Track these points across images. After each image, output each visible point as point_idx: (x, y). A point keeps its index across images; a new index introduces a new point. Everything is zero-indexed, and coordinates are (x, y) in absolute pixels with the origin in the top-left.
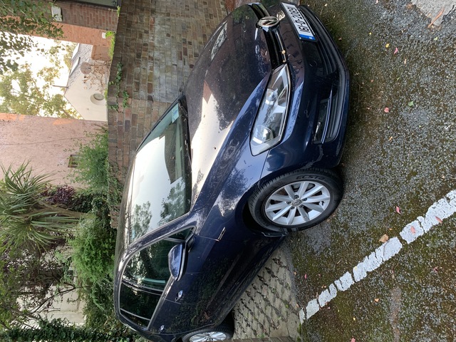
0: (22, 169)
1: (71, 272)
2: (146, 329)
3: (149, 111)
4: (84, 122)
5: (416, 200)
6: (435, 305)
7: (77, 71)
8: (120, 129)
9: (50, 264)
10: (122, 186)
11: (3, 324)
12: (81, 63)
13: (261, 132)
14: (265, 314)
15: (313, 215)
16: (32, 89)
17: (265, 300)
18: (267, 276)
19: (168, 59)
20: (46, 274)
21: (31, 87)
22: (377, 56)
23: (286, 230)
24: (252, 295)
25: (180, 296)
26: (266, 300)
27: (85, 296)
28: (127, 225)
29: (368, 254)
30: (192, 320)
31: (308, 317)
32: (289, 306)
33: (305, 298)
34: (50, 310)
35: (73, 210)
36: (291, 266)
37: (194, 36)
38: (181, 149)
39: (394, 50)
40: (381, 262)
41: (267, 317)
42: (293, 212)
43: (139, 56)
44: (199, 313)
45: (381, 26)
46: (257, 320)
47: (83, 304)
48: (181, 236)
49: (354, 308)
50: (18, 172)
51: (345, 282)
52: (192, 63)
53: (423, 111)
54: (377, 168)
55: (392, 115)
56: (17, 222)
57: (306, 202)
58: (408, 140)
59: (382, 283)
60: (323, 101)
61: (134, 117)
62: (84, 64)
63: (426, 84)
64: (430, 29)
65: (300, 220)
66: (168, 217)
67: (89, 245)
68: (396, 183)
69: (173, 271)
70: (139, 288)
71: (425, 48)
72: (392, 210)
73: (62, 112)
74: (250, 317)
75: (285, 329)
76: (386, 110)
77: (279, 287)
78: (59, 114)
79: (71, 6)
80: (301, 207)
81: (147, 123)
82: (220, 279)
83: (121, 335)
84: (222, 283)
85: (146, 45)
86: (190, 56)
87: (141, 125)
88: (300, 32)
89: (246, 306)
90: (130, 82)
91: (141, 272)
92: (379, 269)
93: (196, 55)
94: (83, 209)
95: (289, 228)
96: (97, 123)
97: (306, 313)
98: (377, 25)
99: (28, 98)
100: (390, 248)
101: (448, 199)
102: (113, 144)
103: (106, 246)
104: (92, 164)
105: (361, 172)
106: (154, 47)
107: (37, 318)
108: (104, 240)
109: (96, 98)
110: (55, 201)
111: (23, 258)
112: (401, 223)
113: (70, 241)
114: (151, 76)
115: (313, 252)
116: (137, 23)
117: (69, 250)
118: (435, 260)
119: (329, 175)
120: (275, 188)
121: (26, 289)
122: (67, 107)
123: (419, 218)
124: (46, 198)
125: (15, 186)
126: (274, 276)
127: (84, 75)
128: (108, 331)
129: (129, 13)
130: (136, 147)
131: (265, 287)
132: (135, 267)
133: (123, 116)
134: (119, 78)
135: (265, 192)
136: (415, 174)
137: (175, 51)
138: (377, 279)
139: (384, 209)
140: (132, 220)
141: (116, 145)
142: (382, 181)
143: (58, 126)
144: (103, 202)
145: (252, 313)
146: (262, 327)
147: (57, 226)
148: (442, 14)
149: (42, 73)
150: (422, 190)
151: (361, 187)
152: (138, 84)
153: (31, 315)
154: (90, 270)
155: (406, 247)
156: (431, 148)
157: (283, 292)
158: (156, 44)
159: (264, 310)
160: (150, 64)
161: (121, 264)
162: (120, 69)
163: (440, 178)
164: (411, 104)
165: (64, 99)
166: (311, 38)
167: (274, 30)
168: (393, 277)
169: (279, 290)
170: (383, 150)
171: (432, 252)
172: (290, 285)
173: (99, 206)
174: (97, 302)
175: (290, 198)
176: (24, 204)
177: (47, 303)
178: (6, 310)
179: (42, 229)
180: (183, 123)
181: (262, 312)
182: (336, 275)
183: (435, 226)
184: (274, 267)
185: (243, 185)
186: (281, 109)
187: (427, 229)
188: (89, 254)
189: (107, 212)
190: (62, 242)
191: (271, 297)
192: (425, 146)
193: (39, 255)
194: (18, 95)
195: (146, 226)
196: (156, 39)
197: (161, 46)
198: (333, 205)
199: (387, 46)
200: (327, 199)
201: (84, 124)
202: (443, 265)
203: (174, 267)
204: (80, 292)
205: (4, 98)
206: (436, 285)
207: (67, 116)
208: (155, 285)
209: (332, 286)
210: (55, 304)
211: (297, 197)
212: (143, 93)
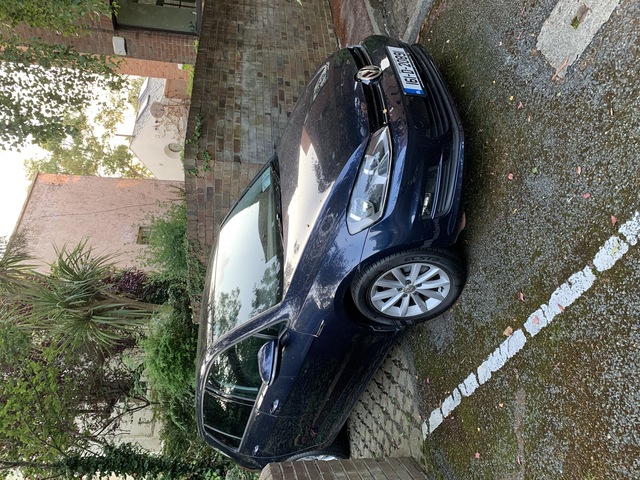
0: (79, 249)
1: (144, 384)
2: (237, 451)
3: (237, 174)
4: (156, 183)
5: (540, 285)
6: (557, 407)
7: (145, 114)
8: (201, 198)
9: (117, 372)
10: (204, 269)
11: (59, 449)
12: (151, 103)
13: (360, 205)
14: (384, 431)
15: (432, 303)
16: (88, 140)
17: (384, 412)
18: (386, 382)
19: (259, 106)
20: (111, 386)
21: (86, 137)
22: (501, 110)
23: (399, 322)
24: (370, 407)
25: (275, 407)
26: (386, 413)
27: (161, 416)
28: (210, 320)
29: (492, 350)
30: (296, 440)
31: (431, 431)
32: (412, 419)
33: (427, 407)
34: (117, 432)
35: (145, 301)
36: (413, 369)
37: (293, 74)
38: (273, 224)
39: (518, 105)
40: (505, 360)
41: (387, 434)
42: (406, 301)
43: (222, 104)
44: (304, 431)
45: (505, 73)
46: (375, 439)
47: (159, 426)
48: (273, 331)
49: (478, 416)
50: (75, 253)
51: (469, 385)
52: (290, 110)
53: (546, 179)
54: (501, 246)
55: (516, 182)
56: (75, 318)
57: (421, 288)
58: (532, 213)
59: (506, 384)
60: (431, 169)
61: (218, 183)
62: (155, 104)
63: (549, 147)
64: (554, 81)
65: (416, 310)
66: (261, 307)
67: (166, 346)
68: (520, 265)
69: (265, 374)
70: (229, 399)
71: (549, 105)
72: (517, 297)
73: (127, 169)
74: (368, 437)
75: (407, 448)
76: (510, 177)
77: (400, 395)
78: (123, 172)
79: (137, 35)
80: (415, 294)
81: (233, 190)
82: (327, 386)
83: (209, 466)
84: (330, 390)
85: (231, 89)
86: (288, 101)
87: (227, 192)
88: (406, 86)
89: (362, 422)
90: (211, 139)
91: (229, 381)
92: (503, 368)
93: (295, 99)
94: (158, 299)
95: (403, 320)
96: (174, 184)
97: (428, 426)
98: (500, 72)
99: (83, 152)
100: (515, 343)
101: (570, 284)
102: (193, 217)
103: (188, 347)
104: (167, 242)
105: (485, 252)
106: (242, 91)
107: (101, 443)
108: (184, 339)
109: (171, 149)
110: (120, 289)
111: (82, 364)
112: (525, 312)
113: (141, 342)
114: (238, 131)
115: (436, 351)
116: (220, 60)
117: (139, 354)
118: (557, 356)
119: (444, 256)
120: (381, 272)
121: (86, 407)
122: (134, 162)
123: (543, 306)
124: (110, 286)
125: (71, 271)
126: (394, 382)
127: (155, 119)
128: (192, 460)
129: (211, 49)
130: (222, 220)
131: (384, 396)
132: (222, 374)
133: (203, 182)
134: (198, 135)
135: (368, 278)
136: (538, 254)
137: (268, 95)
138: (502, 380)
139: (508, 295)
140: (216, 313)
141: (196, 218)
142: (507, 261)
143: (122, 190)
144: (183, 290)
145: (370, 431)
146: (382, 447)
147: (124, 322)
148: (566, 64)
149: (100, 117)
150: (545, 273)
151: (485, 269)
152: (221, 142)
153: (94, 439)
154: (166, 378)
155: (531, 341)
156: (554, 224)
157: (404, 402)
158: (244, 87)
159: (383, 425)
160: (236, 115)
161: (203, 367)
162: (199, 124)
163: (562, 259)
164: (535, 170)
165: (129, 151)
166: (418, 93)
167: (375, 83)
168: (517, 376)
169: (400, 400)
170: (508, 225)
171: (555, 346)
172: (412, 393)
173: (177, 296)
174: (177, 420)
175: (401, 284)
176: (83, 295)
177: (113, 424)
178: (62, 432)
179: (106, 326)
180: (275, 192)
181: (381, 428)
182: (460, 378)
183: (557, 316)
184: (395, 370)
185: (344, 268)
186: (383, 180)
187: (550, 320)
188: (165, 358)
189: (188, 303)
190: (131, 343)
191: (391, 408)
192: (549, 221)
193: (102, 360)
194: (70, 148)
195: (233, 319)
196: (244, 80)
197: (251, 89)
198: (455, 291)
199: (512, 98)
200: (447, 284)
201: (156, 185)
202: (565, 360)
203: (266, 369)
204: (154, 410)
205: (52, 153)
206: (559, 384)
207: (133, 173)
208: (247, 394)
209: (456, 391)
210: (123, 426)
211: (409, 282)
212: (228, 153)
